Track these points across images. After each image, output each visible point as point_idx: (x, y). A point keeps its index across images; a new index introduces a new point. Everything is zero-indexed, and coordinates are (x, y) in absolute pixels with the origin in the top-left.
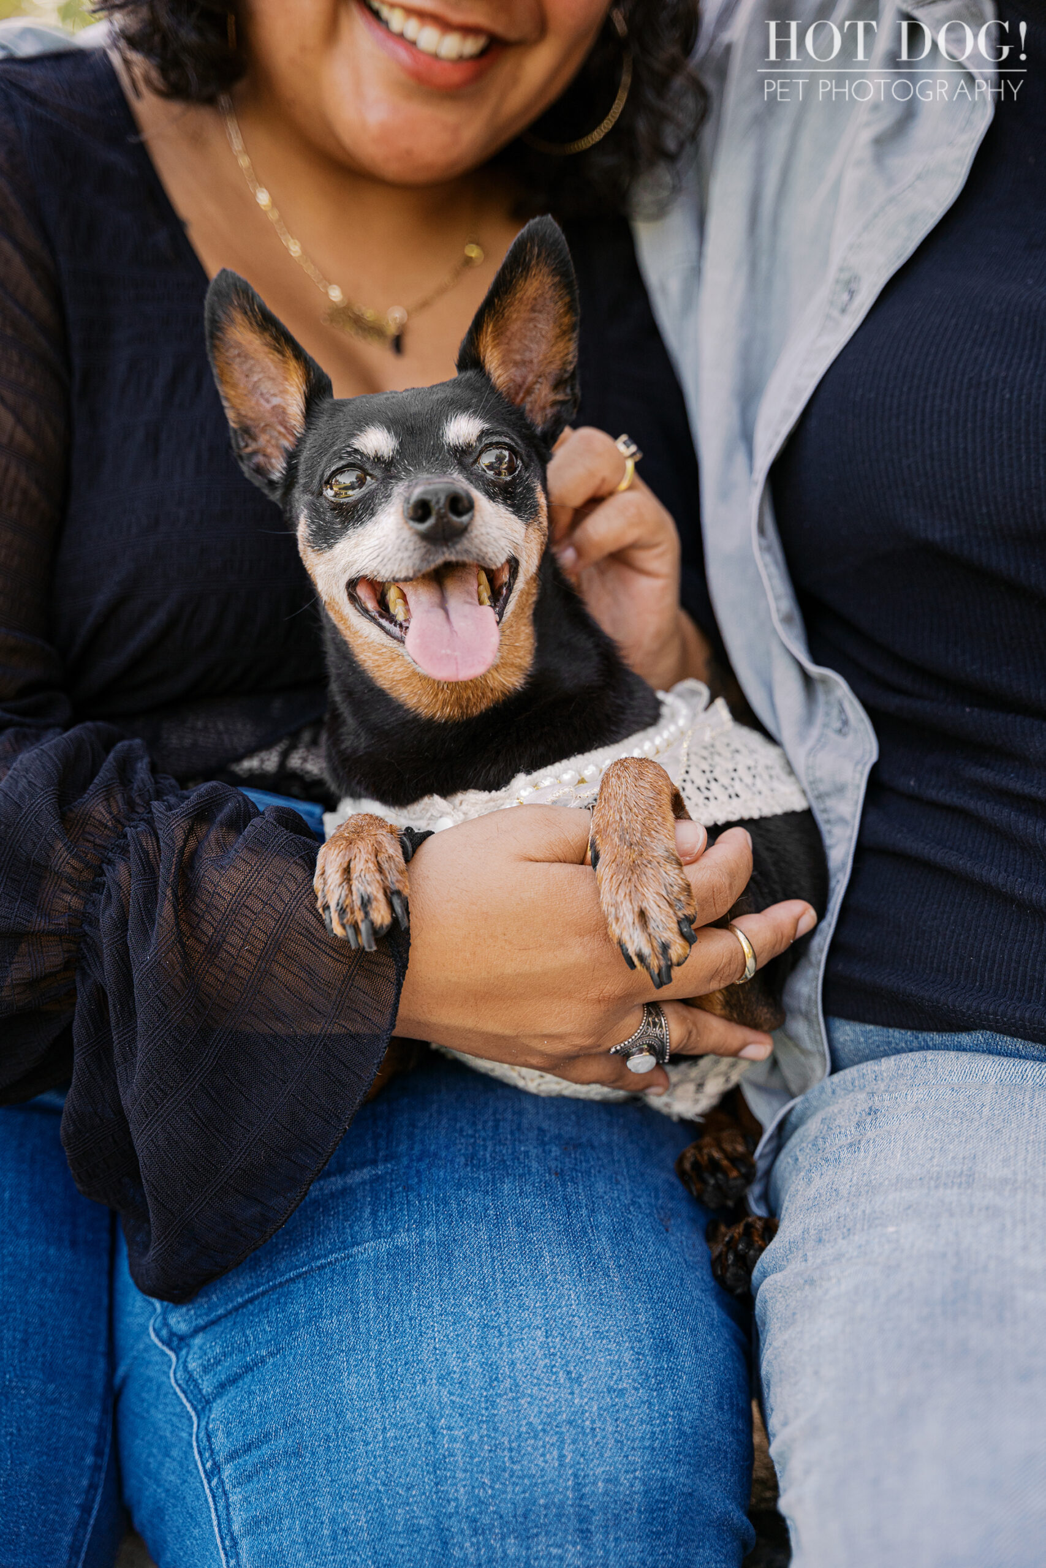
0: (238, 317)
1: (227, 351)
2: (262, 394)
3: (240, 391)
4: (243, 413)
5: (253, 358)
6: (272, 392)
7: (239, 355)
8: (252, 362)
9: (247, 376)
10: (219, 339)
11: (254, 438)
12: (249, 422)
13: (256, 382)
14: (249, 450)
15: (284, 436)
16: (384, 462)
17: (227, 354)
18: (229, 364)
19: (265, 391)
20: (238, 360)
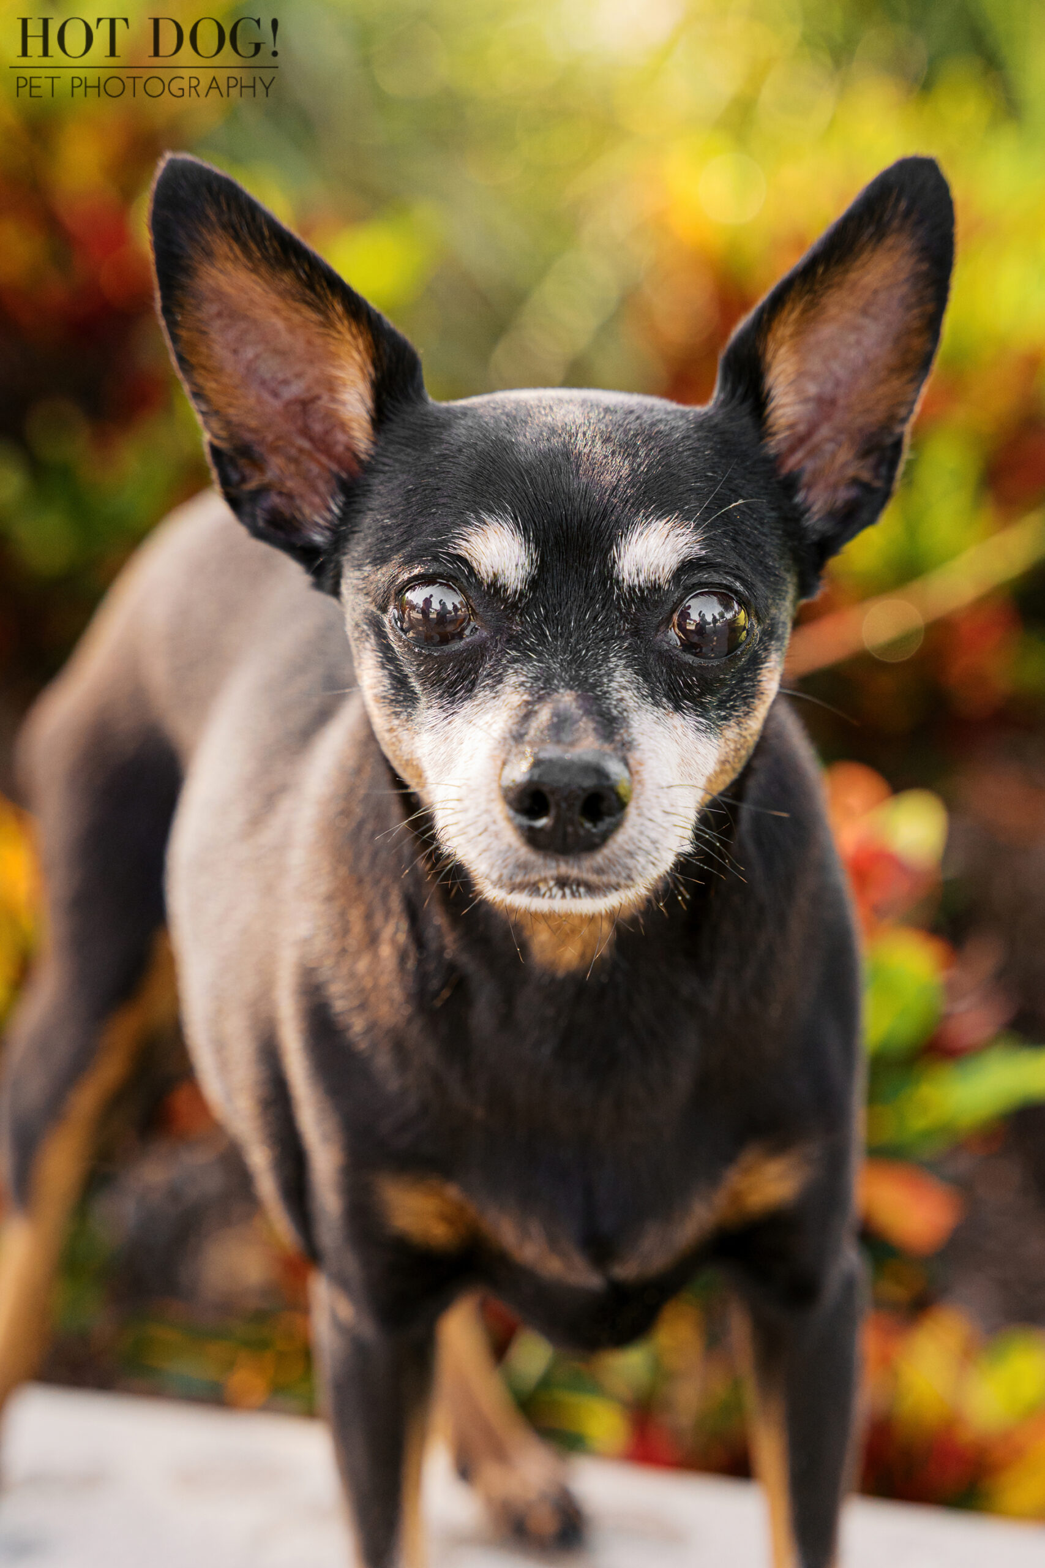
0: (221, 245)
1: (198, 307)
2: (263, 383)
3: (225, 380)
4: (235, 419)
5: (245, 317)
6: (280, 376)
7: (219, 315)
8: (243, 325)
9: (235, 352)
10: (182, 287)
11: (259, 464)
12: (248, 436)
13: (251, 361)
14: (252, 485)
15: (310, 455)
16: (505, 600)
17: (199, 315)
18: (204, 333)
19: (268, 376)
20: (218, 324)
